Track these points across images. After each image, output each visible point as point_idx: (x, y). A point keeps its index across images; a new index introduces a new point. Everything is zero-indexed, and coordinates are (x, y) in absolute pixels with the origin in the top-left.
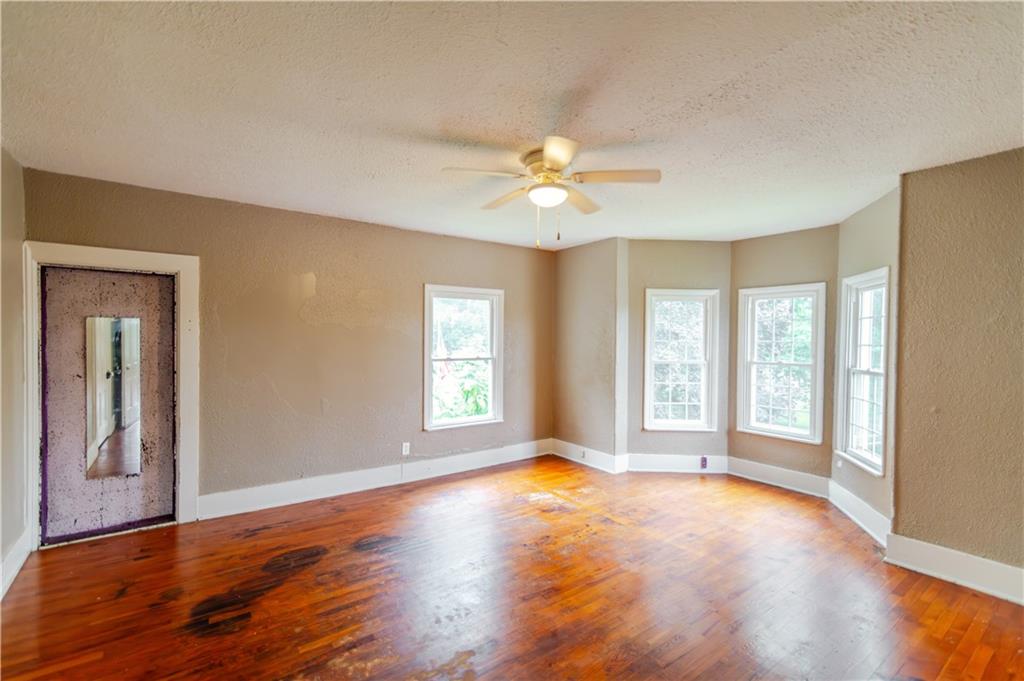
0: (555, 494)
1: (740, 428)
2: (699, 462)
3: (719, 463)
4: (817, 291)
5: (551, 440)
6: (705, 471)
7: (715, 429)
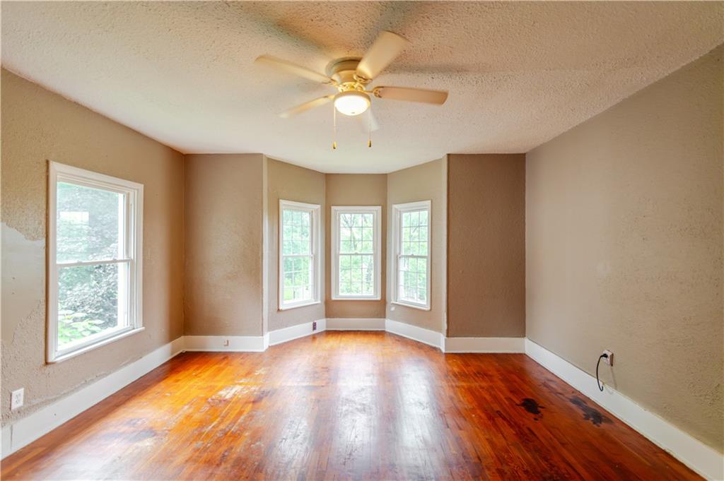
0: (240, 384)
1: (334, 298)
2: (312, 326)
3: (322, 325)
4: (377, 211)
5: (182, 337)
6: (315, 332)
7: (319, 302)
